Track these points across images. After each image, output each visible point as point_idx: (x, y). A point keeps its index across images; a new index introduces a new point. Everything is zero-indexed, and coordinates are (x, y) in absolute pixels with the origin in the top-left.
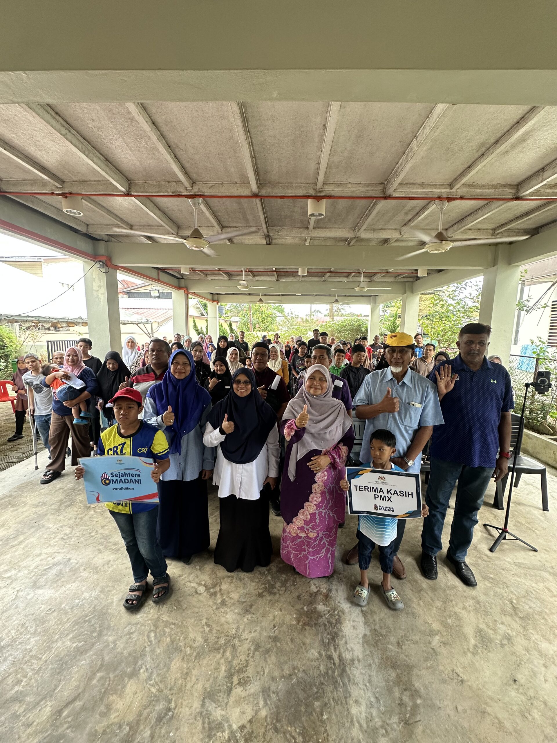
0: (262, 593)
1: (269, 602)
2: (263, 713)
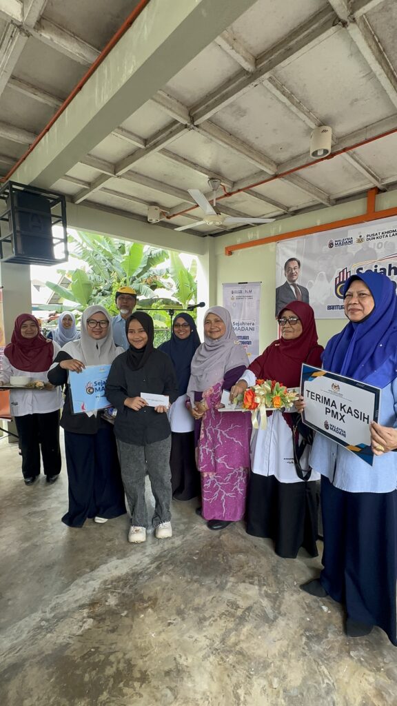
1: (146, 656)
2: (232, 579)
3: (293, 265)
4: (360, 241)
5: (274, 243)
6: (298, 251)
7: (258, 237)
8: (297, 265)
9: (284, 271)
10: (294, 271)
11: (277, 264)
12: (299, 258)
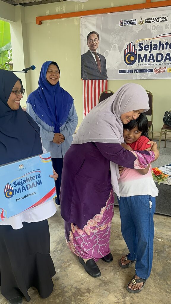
0: (86, 292)
3: (94, 37)
4: (141, 23)
5: (78, 17)
6: (97, 26)
7: (65, 11)
8: (96, 37)
9: (87, 42)
10: (94, 42)
11: (81, 35)
12: (98, 32)
